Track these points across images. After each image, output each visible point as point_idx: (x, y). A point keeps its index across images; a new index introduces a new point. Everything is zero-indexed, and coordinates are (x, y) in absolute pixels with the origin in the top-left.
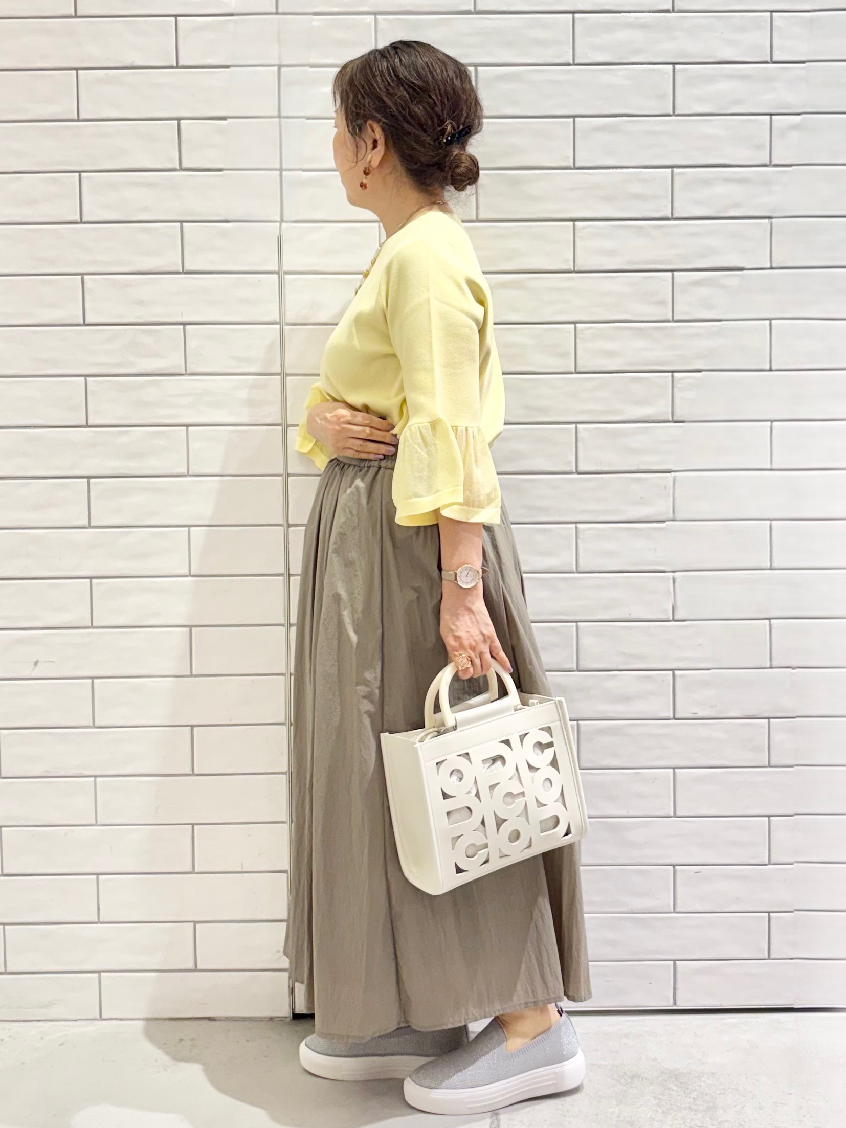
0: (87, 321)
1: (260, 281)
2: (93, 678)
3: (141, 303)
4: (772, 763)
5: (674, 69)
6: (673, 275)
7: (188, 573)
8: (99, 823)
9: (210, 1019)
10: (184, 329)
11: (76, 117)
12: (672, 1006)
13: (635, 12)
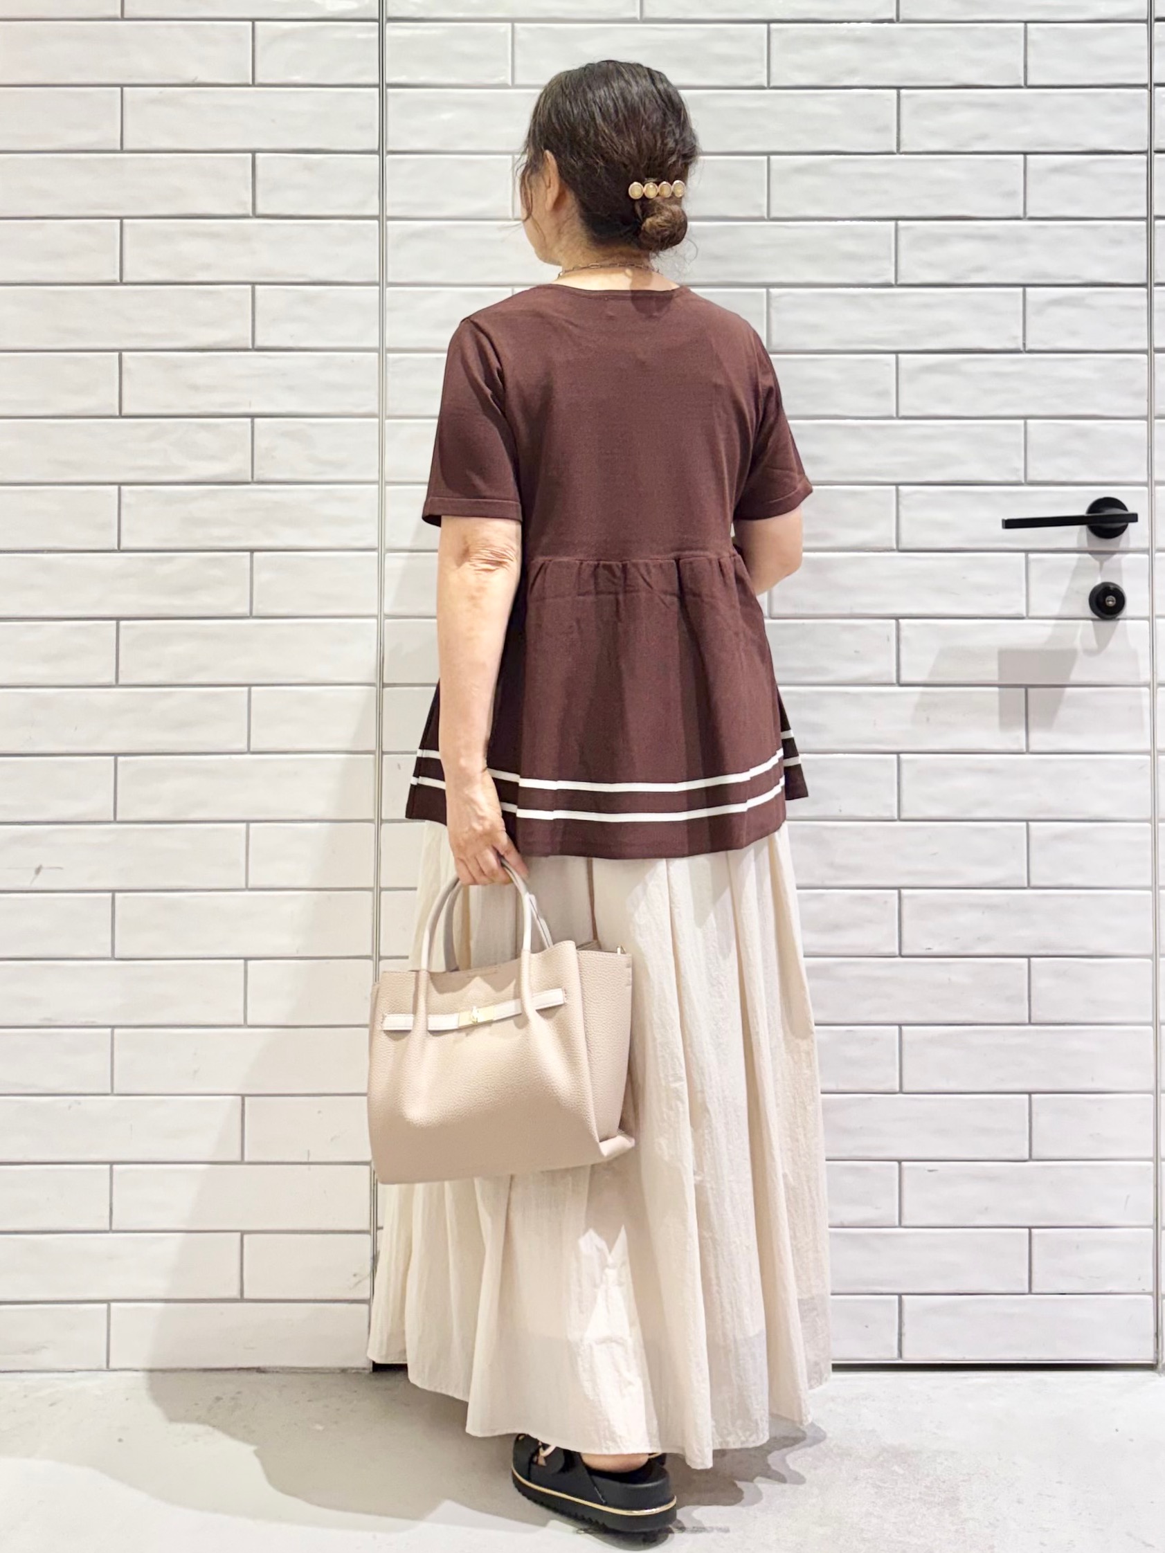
0: (125, 412)
1: (353, 361)
2: (114, 891)
3: (195, 388)
4: (1033, 1021)
5: (899, 96)
6: (897, 359)
7: (246, 750)
8: (115, 1092)
9: (259, 1370)
10: (253, 423)
11: (119, 148)
12: (898, 1360)
13: (849, 22)
